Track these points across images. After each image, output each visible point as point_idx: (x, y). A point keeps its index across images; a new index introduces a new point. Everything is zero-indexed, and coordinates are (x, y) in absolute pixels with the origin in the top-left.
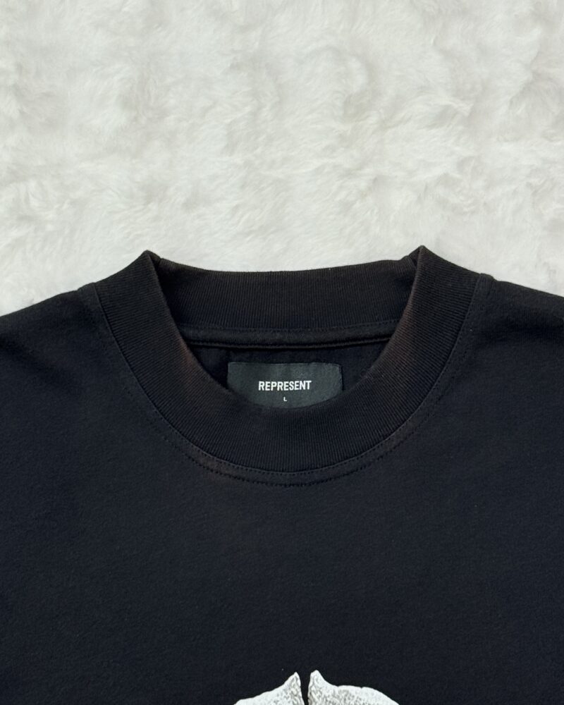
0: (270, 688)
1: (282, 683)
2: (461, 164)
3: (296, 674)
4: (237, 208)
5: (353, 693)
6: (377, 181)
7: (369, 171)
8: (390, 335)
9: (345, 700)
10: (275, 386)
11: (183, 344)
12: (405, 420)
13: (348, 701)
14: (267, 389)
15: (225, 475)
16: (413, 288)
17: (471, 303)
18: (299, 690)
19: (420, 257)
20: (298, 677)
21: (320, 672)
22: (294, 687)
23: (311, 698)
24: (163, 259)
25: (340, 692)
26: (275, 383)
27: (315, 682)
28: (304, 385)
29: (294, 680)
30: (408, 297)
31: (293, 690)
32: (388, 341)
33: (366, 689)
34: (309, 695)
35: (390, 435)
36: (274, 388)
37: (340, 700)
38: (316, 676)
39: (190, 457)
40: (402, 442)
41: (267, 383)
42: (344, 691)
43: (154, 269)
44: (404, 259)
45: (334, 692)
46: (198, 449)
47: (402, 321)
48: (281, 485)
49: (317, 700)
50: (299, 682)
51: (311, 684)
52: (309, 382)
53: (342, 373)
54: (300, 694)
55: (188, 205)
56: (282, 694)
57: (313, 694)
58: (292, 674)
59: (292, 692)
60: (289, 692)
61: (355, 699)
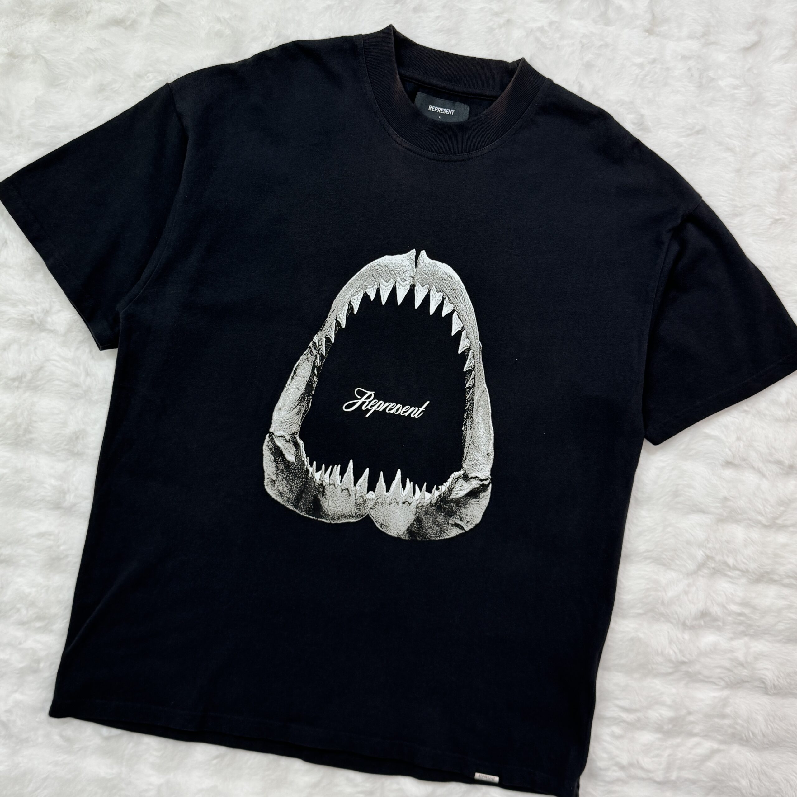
0: (401, 253)
1: (407, 252)
2: (551, 23)
3: (414, 250)
4: (438, 17)
5: (438, 265)
6: (509, 21)
7: (506, 16)
8: (497, 97)
9: (434, 267)
10: (437, 110)
11: (398, 76)
12: (494, 141)
13: (435, 268)
14: (432, 110)
15: (403, 147)
16: (514, 76)
17: (540, 91)
18: (414, 257)
19: (521, 62)
20: (415, 251)
21: (426, 251)
22: (412, 255)
23: (418, 262)
24: (398, 32)
25: (432, 263)
26: (437, 108)
27: (422, 256)
28: (451, 112)
29: (413, 252)
30: (510, 81)
31: (411, 257)
32: (495, 100)
33: (445, 265)
34: (418, 261)
35: (485, 146)
36: (436, 110)
37: (432, 267)
38: (423, 253)
39: (389, 134)
40: (490, 151)
41: (433, 107)
42: (434, 263)
43: (393, 34)
44: (513, 62)
45: (430, 262)
46: (394, 130)
47: (505, 91)
48: (428, 158)
49: (421, 264)
50: (415, 254)
51: (420, 256)
52: (453, 111)
53: (470, 111)
54: (414, 259)
55: (416, 10)
56: (406, 258)
57: (420, 260)
58: (413, 249)
59: (411, 258)
60: (409, 257)
61: (438, 268)
